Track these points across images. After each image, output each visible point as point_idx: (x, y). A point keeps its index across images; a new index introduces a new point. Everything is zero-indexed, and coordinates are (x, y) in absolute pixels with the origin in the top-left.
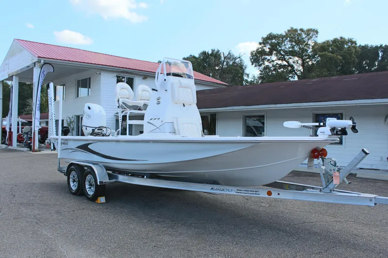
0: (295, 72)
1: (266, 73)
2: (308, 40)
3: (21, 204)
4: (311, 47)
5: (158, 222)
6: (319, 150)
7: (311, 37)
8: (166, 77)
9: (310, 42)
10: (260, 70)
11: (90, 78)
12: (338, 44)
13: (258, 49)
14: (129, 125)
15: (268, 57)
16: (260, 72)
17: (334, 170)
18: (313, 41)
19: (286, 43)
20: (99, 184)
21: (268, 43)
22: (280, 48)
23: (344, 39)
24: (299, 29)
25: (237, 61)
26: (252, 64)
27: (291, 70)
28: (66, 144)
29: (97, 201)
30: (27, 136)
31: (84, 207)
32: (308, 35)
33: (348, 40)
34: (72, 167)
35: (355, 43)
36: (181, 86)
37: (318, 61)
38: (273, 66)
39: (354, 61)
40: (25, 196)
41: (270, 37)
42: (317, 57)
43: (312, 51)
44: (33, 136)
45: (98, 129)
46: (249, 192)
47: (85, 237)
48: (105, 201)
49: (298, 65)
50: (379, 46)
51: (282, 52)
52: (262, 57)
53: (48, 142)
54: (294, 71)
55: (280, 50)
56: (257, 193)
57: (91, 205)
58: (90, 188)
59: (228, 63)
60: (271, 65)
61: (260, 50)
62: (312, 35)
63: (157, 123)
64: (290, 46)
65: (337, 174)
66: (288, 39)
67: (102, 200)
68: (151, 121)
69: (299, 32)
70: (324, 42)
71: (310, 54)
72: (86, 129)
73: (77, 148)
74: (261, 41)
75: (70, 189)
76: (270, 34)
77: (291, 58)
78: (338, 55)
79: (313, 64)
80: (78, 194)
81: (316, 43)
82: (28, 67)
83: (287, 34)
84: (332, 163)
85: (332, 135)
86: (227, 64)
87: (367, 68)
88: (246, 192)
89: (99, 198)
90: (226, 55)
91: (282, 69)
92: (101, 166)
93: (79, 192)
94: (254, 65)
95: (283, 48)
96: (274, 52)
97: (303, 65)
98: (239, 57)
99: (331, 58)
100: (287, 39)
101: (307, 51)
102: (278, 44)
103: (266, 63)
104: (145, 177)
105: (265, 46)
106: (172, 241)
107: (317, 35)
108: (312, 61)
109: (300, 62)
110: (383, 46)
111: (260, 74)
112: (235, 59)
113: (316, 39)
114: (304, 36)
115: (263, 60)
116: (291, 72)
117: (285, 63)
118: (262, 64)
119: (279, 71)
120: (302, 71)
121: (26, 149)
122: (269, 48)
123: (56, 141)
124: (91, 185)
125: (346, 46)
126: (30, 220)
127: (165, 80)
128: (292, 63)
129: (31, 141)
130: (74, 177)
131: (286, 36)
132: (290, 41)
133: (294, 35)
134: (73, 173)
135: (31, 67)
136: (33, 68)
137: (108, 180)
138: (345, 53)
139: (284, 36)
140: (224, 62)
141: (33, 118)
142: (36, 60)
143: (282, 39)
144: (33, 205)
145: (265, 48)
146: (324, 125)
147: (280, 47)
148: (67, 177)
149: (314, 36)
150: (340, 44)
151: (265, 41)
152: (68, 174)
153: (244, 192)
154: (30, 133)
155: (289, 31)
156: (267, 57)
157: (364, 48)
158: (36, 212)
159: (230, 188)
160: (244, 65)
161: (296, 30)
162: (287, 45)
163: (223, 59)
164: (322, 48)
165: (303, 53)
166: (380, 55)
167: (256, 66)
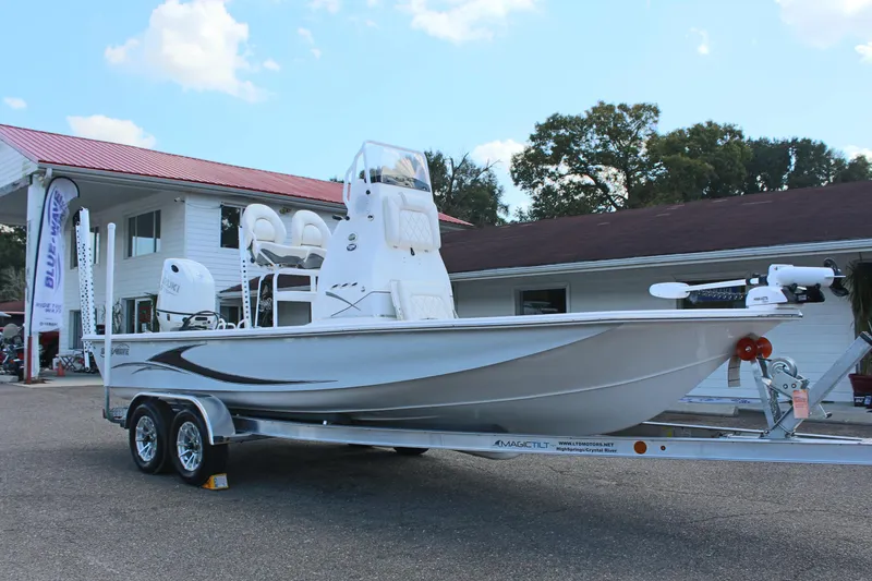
0: (611, 200)
1: (547, 202)
2: (639, 128)
3: (21, 497)
4: (644, 144)
5: (369, 528)
6: (755, 339)
7: (644, 123)
8: (370, 185)
9: (642, 133)
10: (535, 198)
11: (158, 213)
12: (705, 136)
13: (529, 150)
14: (279, 302)
15: (552, 168)
16: (534, 202)
17: (794, 385)
18: (650, 132)
19: (589, 136)
20: (212, 443)
21: (549, 136)
22: (576, 148)
23: (716, 125)
24: (617, 105)
25: (481, 176)
26: (516, 184)
27: (601, 196)
28: (126, 352)
29: (207, 486)
30: (12, 348)
31: (178, 499)
32: (638, 117)
33: (725, 128)
34: (142, 406)
35: (739, 134)
36: (405, 206)
37: (659, 176)
38: (562, 186)
39: (740, 174)
40: (27, 479)
41: (555, 123)
42: (658, 166)
43: (648, 153)
44: (26, 347)
45: (197, 319)
46: (590, 447)
47: (200, 569)
48: (226, 486)
49: (617, 184)
50: (790, 141)
51: (581, 156)
52: (537, 167)
53: (57, 364)
54: (609, 197)
55: (578, 152)
56: (610, 448)
57: (194, 495)
58: (189, 455)
59: (461, 182)
60: (557, 186)
61: (533, 151)
62: (647, 119)
63: (351, 294)
64: (598, 142)
65: (802, 394)
66: (595, 126)
67: (220, 481)
68: (334, 291)
69: (617, 111)
70: (673, 134)
71: (644, 159)
72: (169, 318)
73: (151, 360)
74: (534, 133)
75: (138, 459)
76: (554, 117)
77: (600, 170)
78: (705, 161)
79: (649, 182)
80: (157, 470)
81: (654, 136)
82: (14, 185)
83: (590, 116)
84: (787, 368)
85: (789, 302)
86: (459, 184)
87: (765, 189)
88: (582, 447)
89: (213, 478)
90: (456, 165)
91: (582, 194)
92: (214, 401)
93: (160, 466)
94: (520, 186)
95: (583, 148)
96: (565, 157)
97: (628, 183)
98: (487, 169)
99: (689, 168)
100: (591, 126)
101: (636, 153)
102: (572, 138)
103: (548, 181)
104: (325, 423)
105: (544, 144)
106: (418, 570)
107: (656, 118)
108: (646, 174)
109: (621, 177)
110: (799, 140)
111: (535, 205)
112: (478, 172)
113: (654, 127)
114: (629, 120)
115: (541, 174)
116: (601, 200)
117: (588, 180)
118: (538, 182)
119: (577, 197)
120: (626, 197)
121: (9, 378)
122: (552, 148)
123: (99, 347)
124: (191, 447)
125: (720, 142)
126: (49, 533)
127: (368, 192)
128: (604, 180)
129: (22, 358)
130: (146, 429)
131: (589, 122)
132: (598, 131)
133: (606, 118)
134: (145, 419)
135: (22, 185)
136: (27, 187)
137: (234, 434)
138: (720, 155)
139: (585, 121)
140: (453, 179)
141: (27, 306)
142: (34, 168)
143: (581, 128)
144: (50, 498)
145: (543, 147)
146: (763, 282)
147: (578, 145)
148: (128, 431)
149: (651, 121)
150: (709, 137)
151: (543, 132)
152: (131, 423)
153: (578, 447)
154: (19, 340)
155: (595, 109)
156: (549, 167)
157: (760, 145)
158: (62, 514)
159: (542, 440)
160: (498, 186)
161: (611, 108)
162: (593, 141)
163: (450, 172)
164: (668, 147)
165: (627, 156)
166: (793, 160)
167: (524, 187)
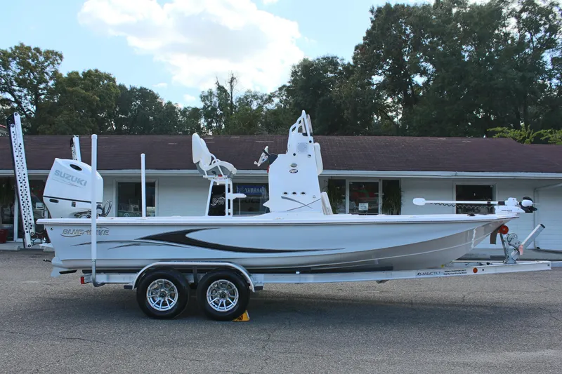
0: (24, 111)
7: (52, 63)
12: (93, 79)
18: (53, 70)
23: (99, 72)
24: (33, 47)
29: (236, 320)
32: (47, 58)
33: (105, 75)
35: (113, 80)
46: (457, 272)
62: (53, 60)
65: (521, 246)
66: (17, 60)
69: (33, 51)
72: (74, 205)
78: (95, 94)
83: (13, 51)
88: (454, 272)
99: (85, 98)
100: (14, 59)
107: (60, 61)
113: (57, 67)
114: (41, 59)
125: (102, 84)
127: (311, 142)
131: (13, 55)
133: (25, 55)
138: (103, 92)
139: (10, 55)
143: (7, 59)
149: (56, 62)
155: (17, 48)
161: (29, 48)
